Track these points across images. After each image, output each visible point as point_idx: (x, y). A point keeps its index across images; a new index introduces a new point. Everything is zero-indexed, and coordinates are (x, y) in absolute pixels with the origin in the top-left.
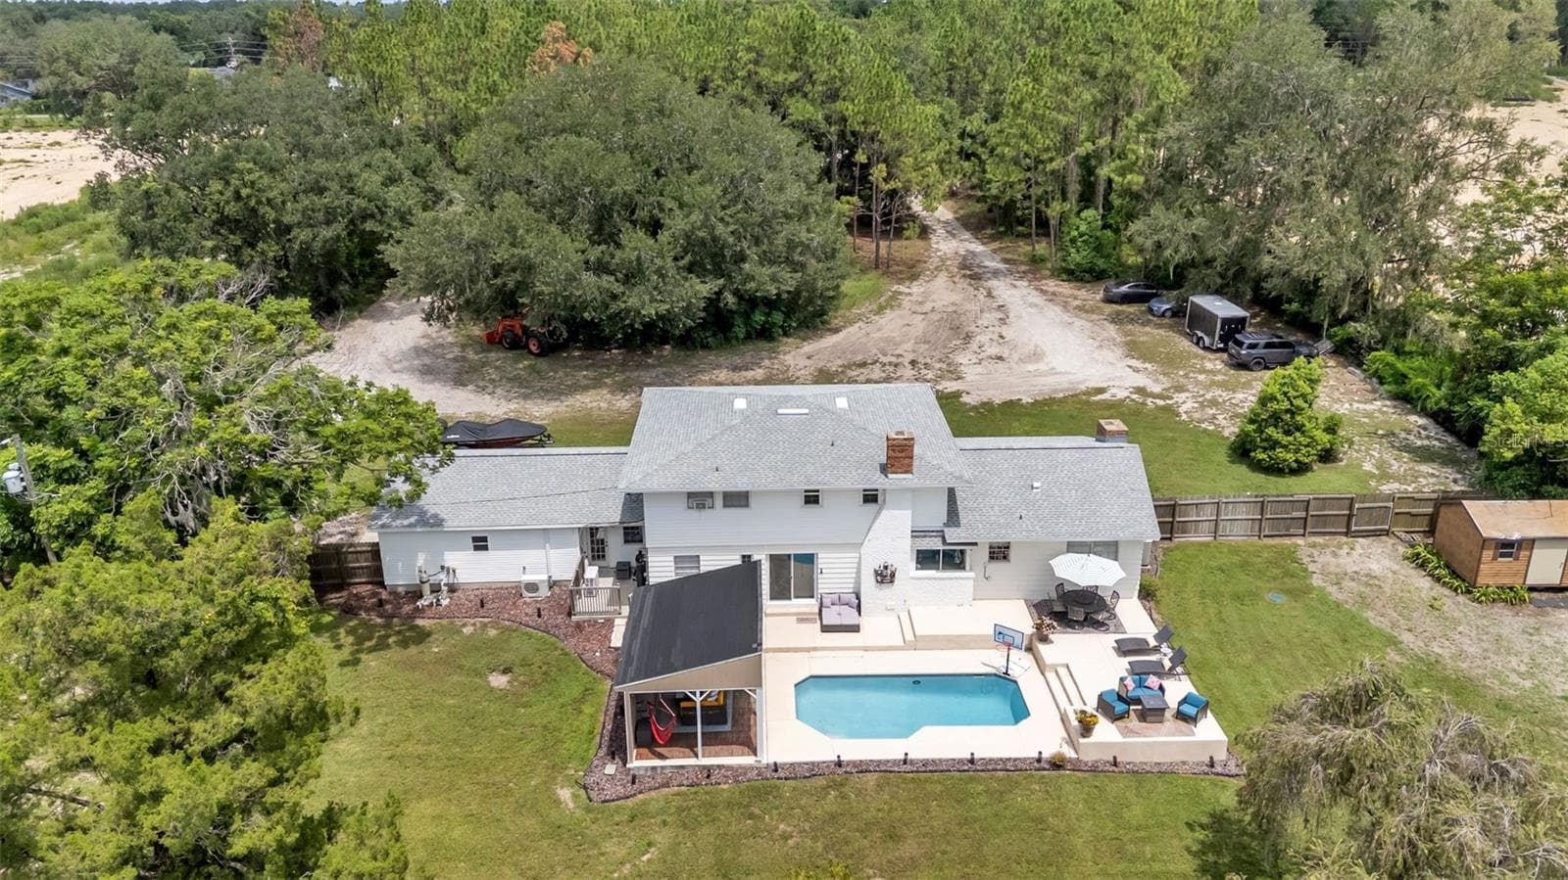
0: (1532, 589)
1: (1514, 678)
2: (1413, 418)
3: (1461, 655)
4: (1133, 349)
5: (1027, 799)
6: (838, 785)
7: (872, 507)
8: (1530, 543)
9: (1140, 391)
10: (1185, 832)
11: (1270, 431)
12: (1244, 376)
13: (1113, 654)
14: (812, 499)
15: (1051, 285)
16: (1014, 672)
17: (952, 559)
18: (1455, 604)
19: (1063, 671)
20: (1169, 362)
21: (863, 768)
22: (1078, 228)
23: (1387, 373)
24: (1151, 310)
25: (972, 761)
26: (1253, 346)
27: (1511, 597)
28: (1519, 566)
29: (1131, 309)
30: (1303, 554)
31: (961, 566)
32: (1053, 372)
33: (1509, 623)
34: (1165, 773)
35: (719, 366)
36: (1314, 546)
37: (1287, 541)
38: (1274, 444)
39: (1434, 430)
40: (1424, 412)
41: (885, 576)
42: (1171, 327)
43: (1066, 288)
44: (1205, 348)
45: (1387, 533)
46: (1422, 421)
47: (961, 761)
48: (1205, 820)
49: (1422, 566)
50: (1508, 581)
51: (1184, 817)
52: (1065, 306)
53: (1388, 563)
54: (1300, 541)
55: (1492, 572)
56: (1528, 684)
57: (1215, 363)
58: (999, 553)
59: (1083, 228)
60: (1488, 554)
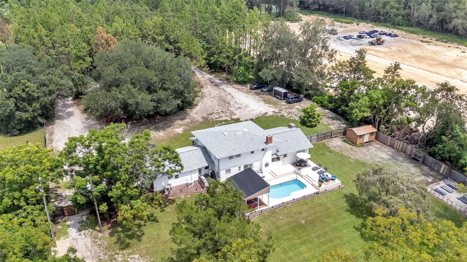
0: (365, 143)
1: (370, 160)
2: (326, 110)
3: (360, 158)
4: (266, 102)
5: (317, 201)
6: (285, 207)
7: (263, 151)
8: (364, 135)
9: (274, 112)
10: (343, 199)
11: (310, 119)
12: (291, 105)
13: (312, 171)
14: (252, 152)
15: (235, 86)
16: (298, 179)
17: (278, 159)
18: (354, 148)
19: (306, 176)
20: (275, 104)
21: (288, 203)
22: (239, 72)
23: (318, 101)
24: (262, 91)
25: (304, 197)
26: (292, 98)
27: (362, 145)
28: (362, 139)
29: (258, 91)
30: (326, 143)
31: (279, 160)
32: (253, 110)
33: (364, 150)
34: (333, 190)
35: (176, 120)
36: (327, 141)
37: (322, 141)
38: (311, 121)
39: (331, 113)
40: (328, 109)
41: (267, 165)
42: (268, 95)
43: (239, 87)
44: (279, 99)
45: (337, 136)
46: (328, 111)
47: (302, 197)
48: (344, 196)
49: (346, 142)
50: (361, 142)
51: (341, 197)
52: (243, 91)
53: (340, 142)
54: (324, 141)
55: (359, 141)
56: (372, 160)
57: (283, 103)
58: (285, 156)
59: (241, 72)
60: (358, 138)
